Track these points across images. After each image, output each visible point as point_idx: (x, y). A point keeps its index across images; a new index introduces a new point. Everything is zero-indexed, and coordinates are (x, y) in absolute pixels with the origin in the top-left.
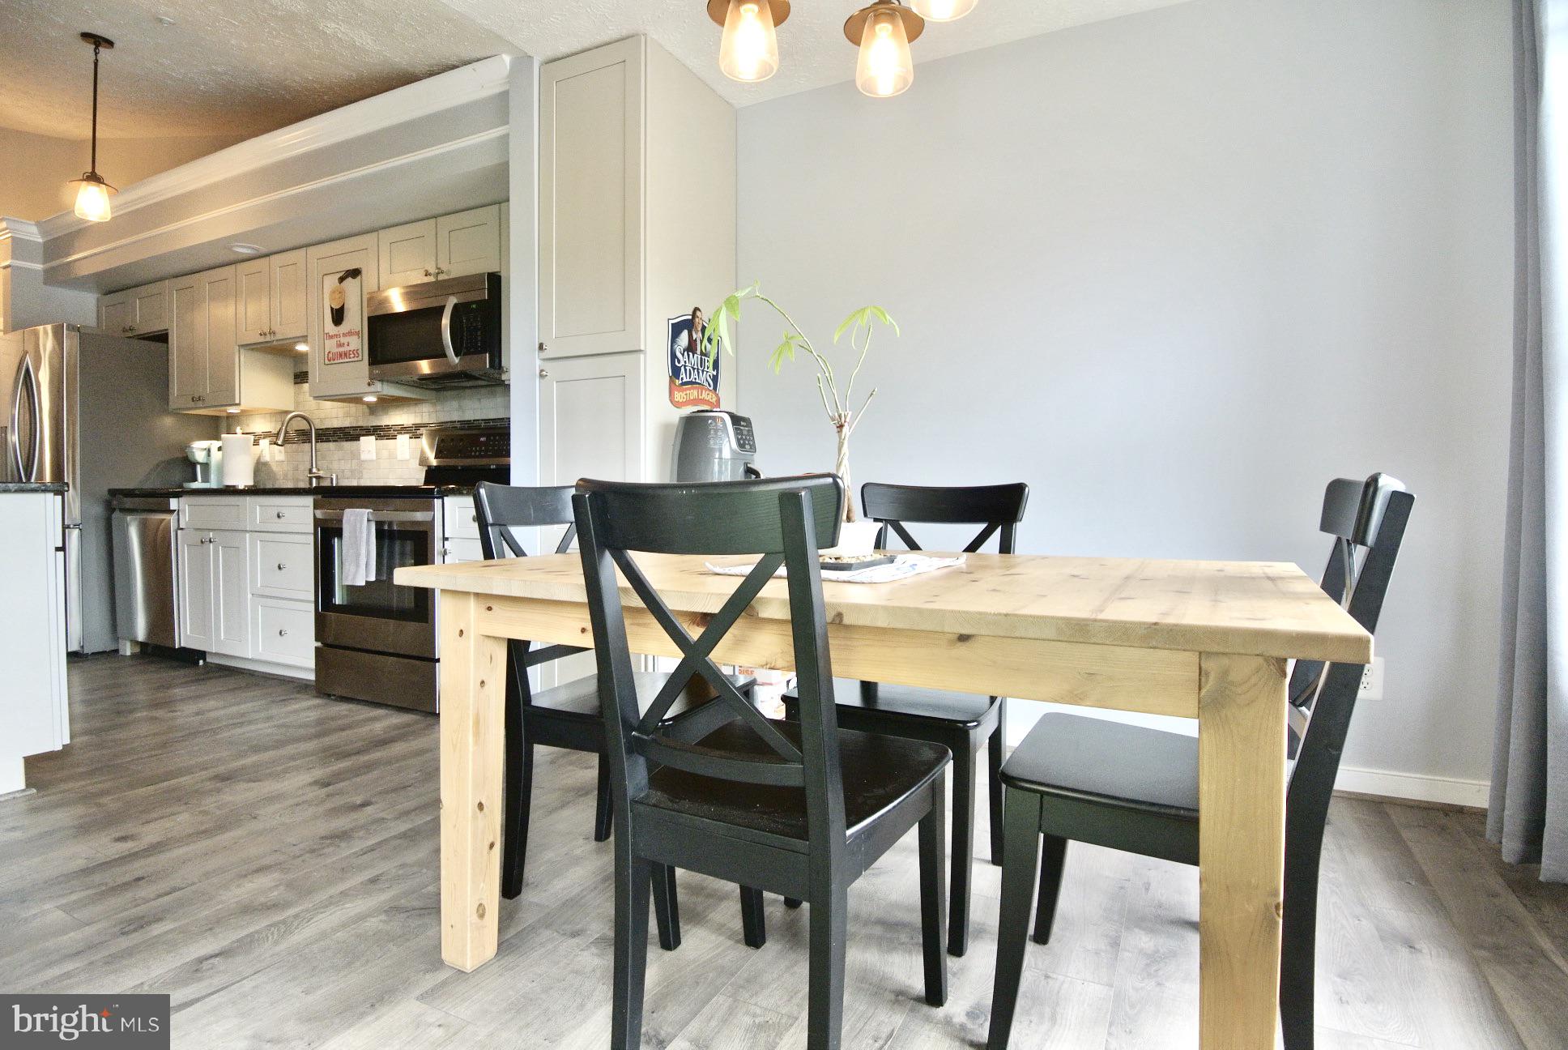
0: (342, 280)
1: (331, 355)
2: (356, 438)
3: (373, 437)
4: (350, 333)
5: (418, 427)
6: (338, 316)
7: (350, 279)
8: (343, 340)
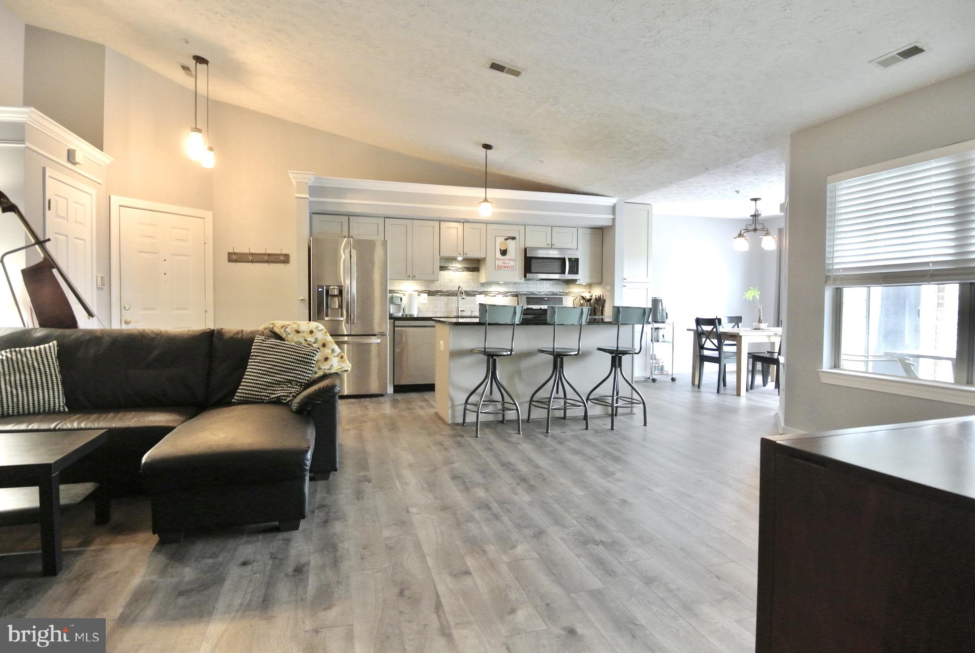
0: (506, 239)
1: (499, 266)
2: (474, 295)
3: (484, 295)
4: (510, 260)
5: (507, 292)
6: (504, 253)
7: (510, 240)
8: (506, 262)
